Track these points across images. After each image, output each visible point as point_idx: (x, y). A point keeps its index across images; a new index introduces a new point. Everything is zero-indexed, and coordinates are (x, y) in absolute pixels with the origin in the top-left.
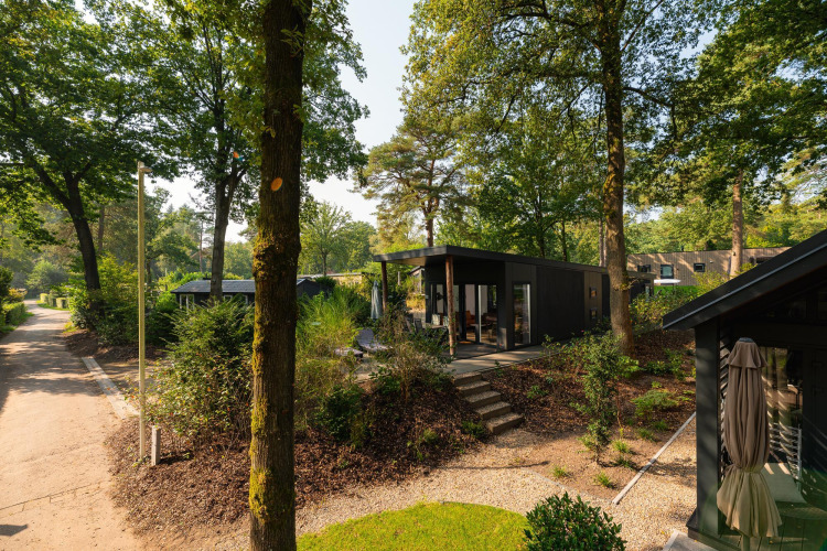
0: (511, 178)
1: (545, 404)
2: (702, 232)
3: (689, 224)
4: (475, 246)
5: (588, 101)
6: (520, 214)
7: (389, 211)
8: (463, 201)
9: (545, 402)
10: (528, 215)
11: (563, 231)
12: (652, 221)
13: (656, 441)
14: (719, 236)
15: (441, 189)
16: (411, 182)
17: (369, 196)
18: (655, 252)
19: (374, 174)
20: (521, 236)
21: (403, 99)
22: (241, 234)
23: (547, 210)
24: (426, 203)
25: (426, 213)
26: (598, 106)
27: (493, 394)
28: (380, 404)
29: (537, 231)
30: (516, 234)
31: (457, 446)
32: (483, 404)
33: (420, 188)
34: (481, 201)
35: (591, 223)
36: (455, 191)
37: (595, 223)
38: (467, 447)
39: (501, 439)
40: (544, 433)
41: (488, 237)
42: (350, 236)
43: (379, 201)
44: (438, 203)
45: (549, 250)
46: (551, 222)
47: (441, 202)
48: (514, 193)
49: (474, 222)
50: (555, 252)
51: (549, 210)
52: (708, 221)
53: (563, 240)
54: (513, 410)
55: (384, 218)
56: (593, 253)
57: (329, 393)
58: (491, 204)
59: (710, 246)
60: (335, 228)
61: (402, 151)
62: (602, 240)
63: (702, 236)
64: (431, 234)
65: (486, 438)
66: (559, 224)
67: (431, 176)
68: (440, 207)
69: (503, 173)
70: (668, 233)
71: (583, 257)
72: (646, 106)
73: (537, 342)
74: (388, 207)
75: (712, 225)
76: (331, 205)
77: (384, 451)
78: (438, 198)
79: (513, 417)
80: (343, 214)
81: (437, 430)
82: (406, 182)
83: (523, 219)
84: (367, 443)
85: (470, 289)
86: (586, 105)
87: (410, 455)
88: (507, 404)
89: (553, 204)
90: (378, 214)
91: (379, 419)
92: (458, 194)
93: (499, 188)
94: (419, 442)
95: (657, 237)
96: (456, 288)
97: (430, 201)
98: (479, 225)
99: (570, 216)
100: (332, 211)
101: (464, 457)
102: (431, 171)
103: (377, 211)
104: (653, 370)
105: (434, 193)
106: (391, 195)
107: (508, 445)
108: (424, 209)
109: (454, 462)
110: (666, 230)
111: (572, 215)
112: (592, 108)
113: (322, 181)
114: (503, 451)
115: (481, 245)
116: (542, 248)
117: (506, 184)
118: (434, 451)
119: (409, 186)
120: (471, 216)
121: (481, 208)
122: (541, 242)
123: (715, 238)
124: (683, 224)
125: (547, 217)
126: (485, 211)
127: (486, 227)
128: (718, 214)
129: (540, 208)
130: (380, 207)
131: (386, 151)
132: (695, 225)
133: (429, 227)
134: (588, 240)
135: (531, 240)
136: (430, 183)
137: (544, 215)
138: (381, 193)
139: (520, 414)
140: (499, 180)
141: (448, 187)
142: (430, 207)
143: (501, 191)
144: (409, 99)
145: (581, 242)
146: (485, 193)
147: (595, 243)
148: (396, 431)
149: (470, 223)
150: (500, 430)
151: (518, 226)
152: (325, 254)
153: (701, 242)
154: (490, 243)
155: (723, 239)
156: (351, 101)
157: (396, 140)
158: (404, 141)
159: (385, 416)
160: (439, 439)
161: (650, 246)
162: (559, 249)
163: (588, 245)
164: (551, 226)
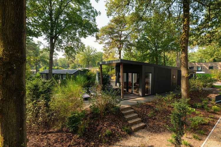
0: (147, 37)
1: (155, 119)
2: (212, 55)
3: (207, 53)
4: (135, 60)
5: (176, 6)
6: (150, 49)
7: (107, 48)
8: (131, 45)
9: (155, 118)
10: (152, 49)
11: (164, 55)
12: (195, 52)
13: (200, 140)
14: (218, 57)
15: (124, 41)
16: (114, 39)
17: (101, 43)
18: (194, 62)
19: (102, 36)
20: (150, 56)
21: (106, 5)
22: (63, 55)
23: (159, 48)
24: (119, 46)
25: (119, 49)
26: (179, 8)
27: (136, 115)
28: (91, 118)
29: (155, 55)
30: (148, 56)
31: (119, 136)
32: (131, 119)
33: (118, 40)
34: (137, 45)
35: (174, 53)
36: (128, 42)
37: (175, 52)
38: (123, 137)
39: (137, 133)
40: (154, 132)
41: (139, 57)
42: (96, 56)
43: (104, 45)
44: (123, 46)
45: (159, 61)
46: (160, 52)
47: (124, 45)
48: (148, 42)
49: (135, 52)
50: (161, 62)
51: (160, 48)
52: (214, 52)
53: (164, 58)
54: (142, 121)
55: (105, 50)
56: (174, 62)
57: (70, 115)
58: (140, 46)
59: (215, 61)
60: (92, 54)
61: (111, 28)
62: (177, 58)
63: (211, 57)
64: (120, 56)
65: (131, 133)
66: (163, 53)
67: (121, 37)
68: (123, 47)
69: (145, 35)
70: (200, 56)
71: (171, 64)
72: (198, 7)
73: (153, 94)
74: (107, 47)
75: (216, 53)
76: (90, 46)
77: (90, 138)
78: (123, 44)
79: (142, 124)
80: (94, 49)
81: (112, 130)
82: (113, 39)
83: (151, 51)
84: (84, 134)
85: (130, 74)
86: (175, 8)
87: (100, 140)
88: (140, 119)
89: (161, 46)
90: (104, 49)
91: (90, 124)
92: (129, 42)
93: (143, 40)
94: (104, 135)
95: (195, 57)
96: (125, 74)
97: (120, 45)
98: (137, 53)
99: (167, 50)
100: (91, 48)
101: (121, 142)
102: (121, 35)
103: (103, 48)
104: (196, 106)
105: (121, 42)
106: (108, 43)
107: (139, 137)
108: (118, 47)
109: (117, 143)
110: (199, 55)
111: (167, 49)
112: (177, 9)
113: (85, 38)
114: (137, 139)
115: (137, 59)
116: (157, 61)
117: (146, 39)
118: (110, 139)
119: (113, 40)
120: (134, 50)
121: (137, 47)
122: (157, 58)
123: (216, 58)
124: (205, 53)
125: (159, 50)
126: (138, 48)
127: (139, 54)
128: (218, 50)
129: (157, 47)
130: (104, 47)
131: (106, 28)
132: (209, 53)
133: (120, 54)
134: (172, 58)
135: (153, 58)
136: (120, 39)
137: (158, 50)
138: (105, 42)
139: (145, 123)
140: (143, 37)
141: (126, 41)
142: (120, 47)
143: (144, 42)
144: (108, 5)
145: (170, 59)
146: (139, 42)
147: (175, 59)
148: (96, 130)
149: (134, 52)
150: (137, 130)
151: (149, 53)
152: (88, 62)
153: (211, 59)
154: (140, 59)
155: (219, 58)
156: (94, 10)
157: (109, 24)
158: (112, 25)
159: (93, 123)
160: (112, 133)
161: (193, 60)
162: (163, 61)
163: (172, 60)
164: (160, 53)
